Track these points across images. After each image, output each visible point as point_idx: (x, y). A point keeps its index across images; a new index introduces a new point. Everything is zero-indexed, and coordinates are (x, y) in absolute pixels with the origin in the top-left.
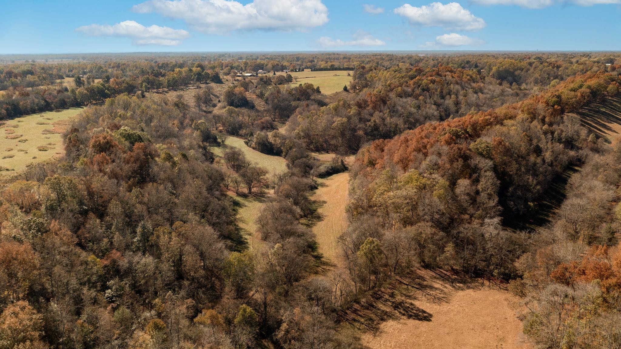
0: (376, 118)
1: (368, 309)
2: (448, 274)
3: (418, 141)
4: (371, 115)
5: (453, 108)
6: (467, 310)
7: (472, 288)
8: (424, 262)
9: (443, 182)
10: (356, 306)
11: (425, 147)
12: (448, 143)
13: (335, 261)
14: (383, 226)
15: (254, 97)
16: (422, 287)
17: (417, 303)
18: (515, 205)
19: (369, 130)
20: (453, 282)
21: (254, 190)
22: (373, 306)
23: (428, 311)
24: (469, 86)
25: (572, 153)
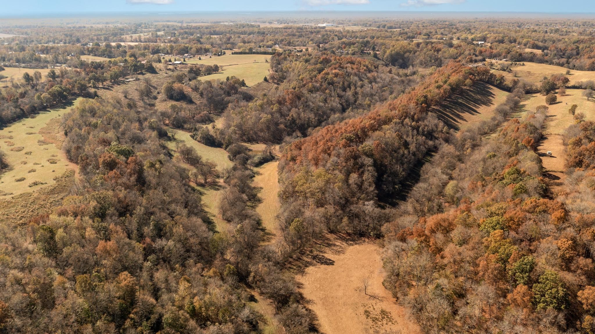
0: (293, 112)
1: (297, 261)
2: (344, 236)
3: (324, 144)
4: (290, 110)
5: (352, 99)
6: (354, 257)
7: (359, 244)
8: (330, 229)
9: (341, 176)
10: (291, 260)
11: (329, 149)
12: (345, 146)
13: (274, 232)
14: (304, 206)
15: (190, 90)
16: (329, 245)
17: (326, 255)
18: (387, 187)
19: (288, 124)
20: (347, 241)
21: (209, 180)
22: (300, 259)
23: (332, 259)
24: (365, 77)
25: (431, 143)
